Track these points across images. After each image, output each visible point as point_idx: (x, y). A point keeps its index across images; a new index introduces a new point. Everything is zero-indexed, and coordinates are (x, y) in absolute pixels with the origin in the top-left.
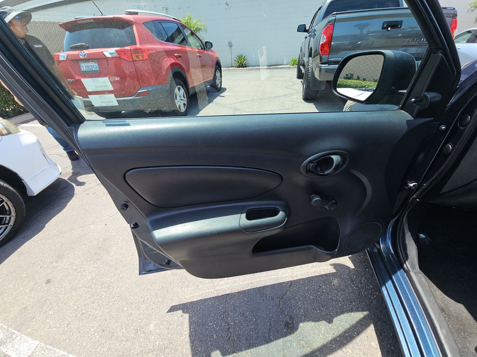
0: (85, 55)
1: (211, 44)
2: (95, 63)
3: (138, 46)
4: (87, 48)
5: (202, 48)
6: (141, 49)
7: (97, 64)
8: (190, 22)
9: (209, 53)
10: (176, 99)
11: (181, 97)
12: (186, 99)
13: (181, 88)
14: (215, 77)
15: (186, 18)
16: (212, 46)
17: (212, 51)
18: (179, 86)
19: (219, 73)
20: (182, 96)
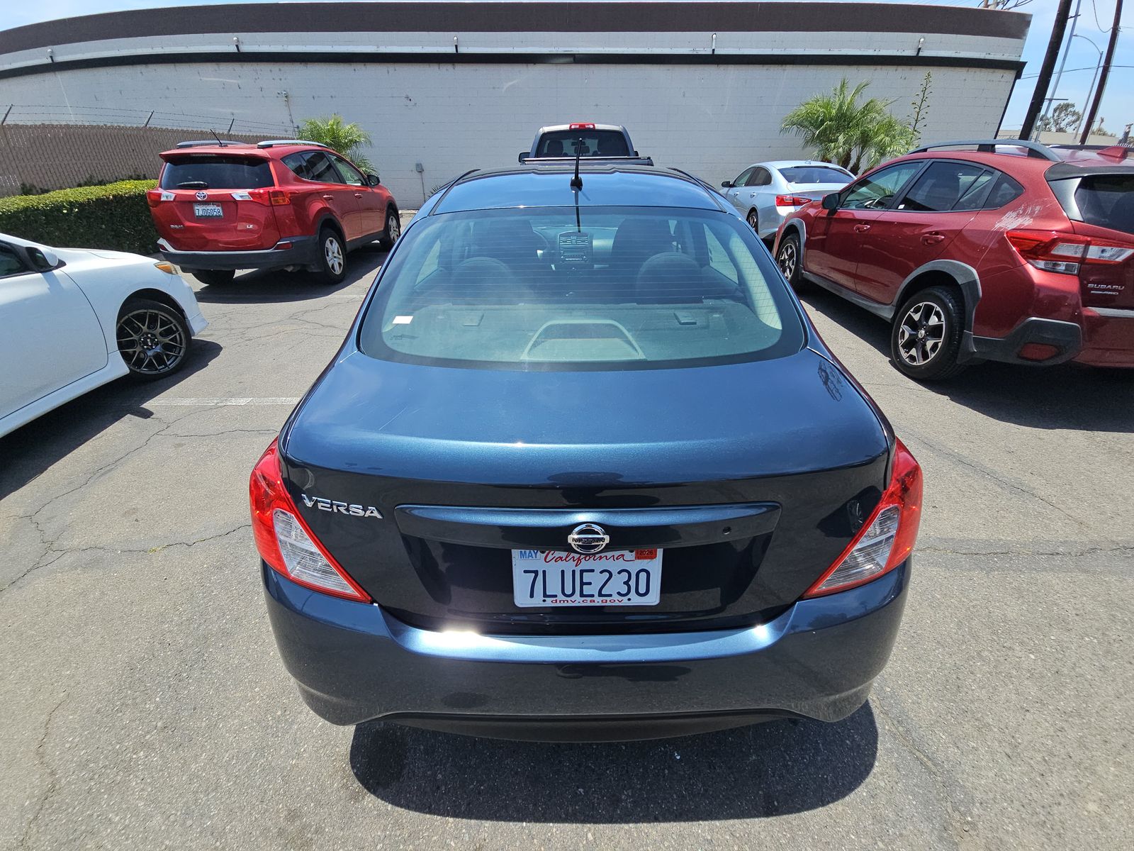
0: (204, 197)
1: (378, 179)
2: (218, 206)
3: (277, 188)
4: (206, 187)
5: (362, 184)
6: (282, 192)
7: (220, 208)
8: (337, 128)
9: (375, 190)
10: (328, 255)
11: (333, 253)
12: (341, 257)
13: (334, 241)
14: (387, 228)
15: (331, 122)
16: (379, 182)
17: (381, 188)
18: (331, 238)
19: (395, 221)
20: (336, 251)
